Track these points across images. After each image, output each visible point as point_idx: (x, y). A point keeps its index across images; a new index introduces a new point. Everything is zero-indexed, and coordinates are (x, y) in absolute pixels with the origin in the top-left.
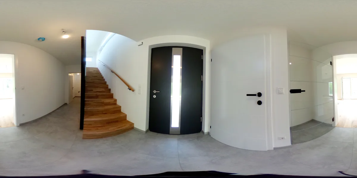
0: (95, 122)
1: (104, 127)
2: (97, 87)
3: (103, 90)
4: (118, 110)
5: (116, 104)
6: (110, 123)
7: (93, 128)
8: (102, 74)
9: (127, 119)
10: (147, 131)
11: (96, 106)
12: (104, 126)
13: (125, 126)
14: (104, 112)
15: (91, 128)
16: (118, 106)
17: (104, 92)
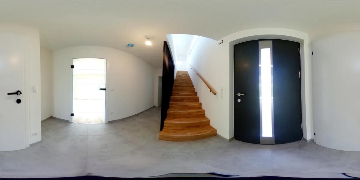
0: (176, 125)
1: (182, 131)
2: (184, 91)
3: (189, 93)
4: (202, 114)
5: (200, 108)
6: (190, 127)
7: (172, 130)
8: (190, 77)
9: (210, 125)
10: (231, 140)
11: (180, 109)
12: (184, 130)
13: (206, 131)
14: (186, 116)
15: (169, 130)
16: (203, 110)
17: (190, 95)
